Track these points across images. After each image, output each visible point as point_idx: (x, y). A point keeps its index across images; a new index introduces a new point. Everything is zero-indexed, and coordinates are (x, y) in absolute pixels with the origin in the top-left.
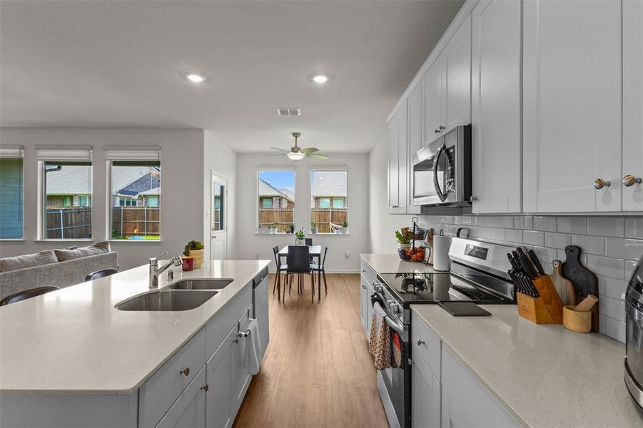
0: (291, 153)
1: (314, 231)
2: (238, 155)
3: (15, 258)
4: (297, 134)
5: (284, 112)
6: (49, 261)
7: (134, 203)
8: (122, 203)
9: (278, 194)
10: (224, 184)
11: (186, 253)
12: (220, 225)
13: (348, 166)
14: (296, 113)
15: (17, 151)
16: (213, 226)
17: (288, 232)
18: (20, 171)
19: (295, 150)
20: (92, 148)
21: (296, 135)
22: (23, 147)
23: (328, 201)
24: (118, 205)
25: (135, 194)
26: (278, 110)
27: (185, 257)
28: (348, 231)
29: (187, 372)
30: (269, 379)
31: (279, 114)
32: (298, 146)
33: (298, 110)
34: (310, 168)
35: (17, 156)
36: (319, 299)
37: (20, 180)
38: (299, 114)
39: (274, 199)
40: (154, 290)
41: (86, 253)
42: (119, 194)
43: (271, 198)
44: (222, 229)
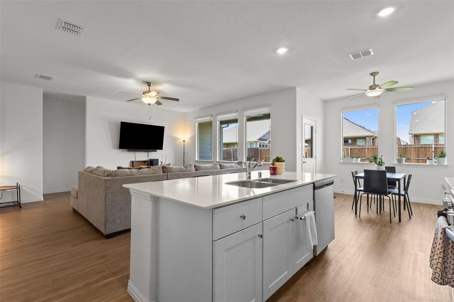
0: (369, 91)
1: (400, 161)
2: (325, 102)
3: (204, 165)
4: (375, 73)
5: (356, 56)
6: (216, 168)
7: (266, 146)
8: (260, 146)
9: (370, 134)
10: (313, 125)
11: (273, 164)
12: (310, 154)
13: (446, 94)
14: (368, 53)
15: (210, 118)
16: (304, 155)
17: (371, 162)
18: (211, 129)
19: (372, 88)
20: (238, 111)
21: (373, 74)
22: (212, 116)
23: (432, 138)
24: (258, 146)
25: (266, 140)
26: (350, 55)
27: (272, 166)
28: (446, 161)
29: (244, 218)
30: (330, 265)
31: (352, 59)
32: (376, 83)
33: (370, 50)
34: (394, 103)
35: (210, 120)
36: (400, 221)
37: (211, 133)
38: (372, 54)
39: (367, 138)
40: (248, 180)
41: (232, 167)
42: (259, 141)
43: (364, 138)
44: (312, 157)
